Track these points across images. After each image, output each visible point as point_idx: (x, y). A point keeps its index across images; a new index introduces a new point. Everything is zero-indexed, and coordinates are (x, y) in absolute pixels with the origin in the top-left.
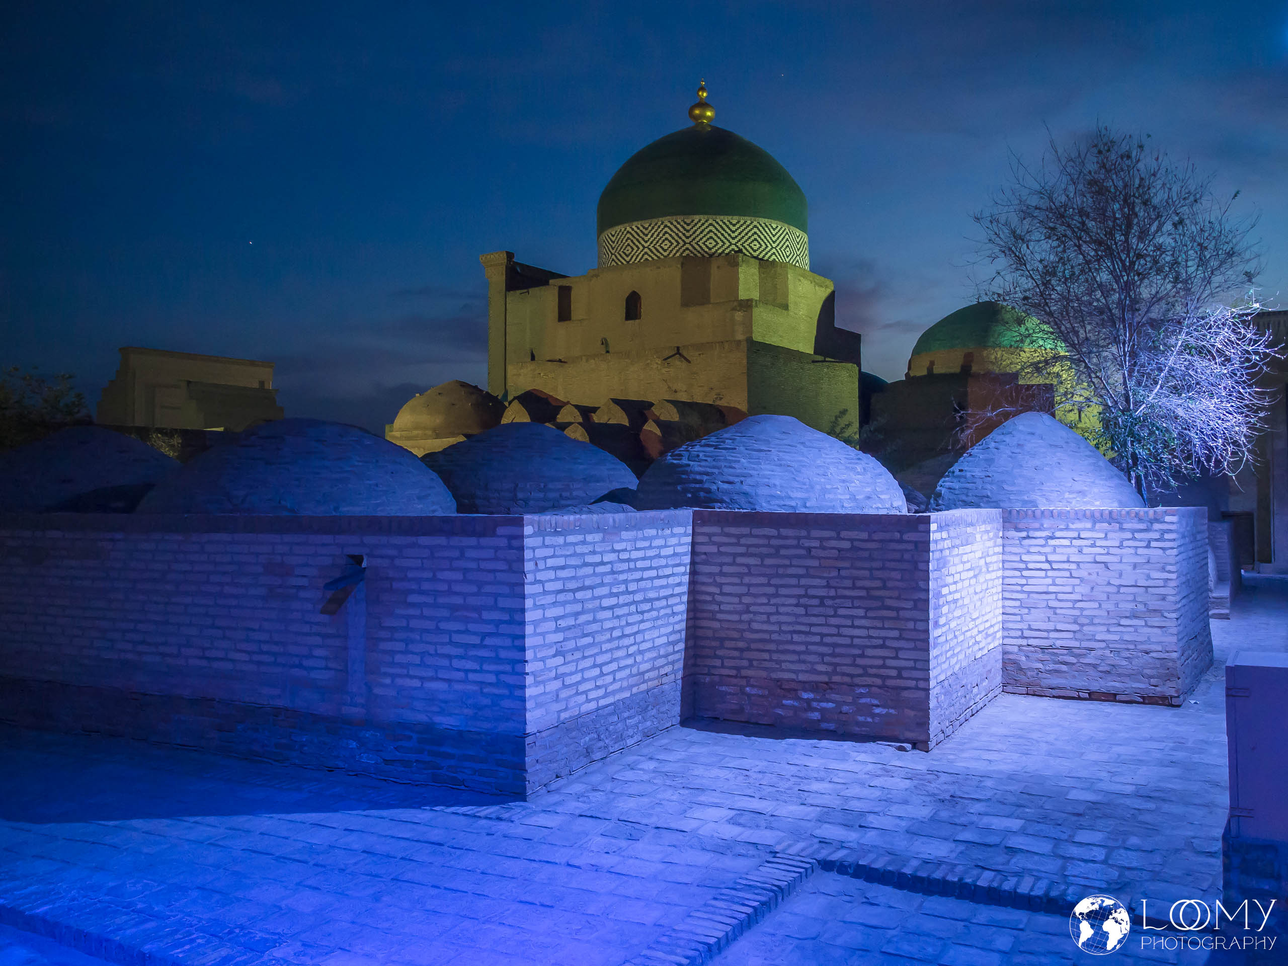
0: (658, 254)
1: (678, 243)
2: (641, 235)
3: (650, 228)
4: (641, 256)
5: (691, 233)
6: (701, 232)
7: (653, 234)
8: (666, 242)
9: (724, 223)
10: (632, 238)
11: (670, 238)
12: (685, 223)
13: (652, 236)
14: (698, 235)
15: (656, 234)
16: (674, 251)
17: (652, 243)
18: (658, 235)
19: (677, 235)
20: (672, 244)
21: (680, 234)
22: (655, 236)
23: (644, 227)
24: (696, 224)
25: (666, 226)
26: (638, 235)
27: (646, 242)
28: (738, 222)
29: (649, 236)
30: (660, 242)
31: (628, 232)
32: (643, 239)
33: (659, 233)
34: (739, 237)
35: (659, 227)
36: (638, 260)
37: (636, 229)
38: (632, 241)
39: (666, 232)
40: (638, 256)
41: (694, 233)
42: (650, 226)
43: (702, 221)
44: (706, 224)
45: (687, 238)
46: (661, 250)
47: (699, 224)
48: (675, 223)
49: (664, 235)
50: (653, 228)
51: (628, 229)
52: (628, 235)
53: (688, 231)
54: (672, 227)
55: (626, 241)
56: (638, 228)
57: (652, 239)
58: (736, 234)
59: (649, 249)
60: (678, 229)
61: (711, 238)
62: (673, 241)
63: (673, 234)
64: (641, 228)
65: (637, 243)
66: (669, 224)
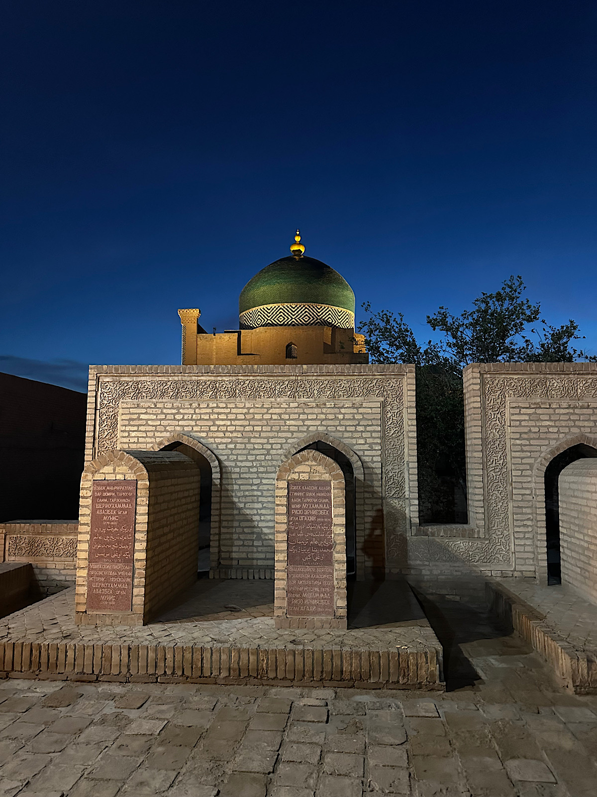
0: (302, 323)
2: (290, 311)
3: (296, 308)
4: (290, 323)
5: (320, 313)
6: (325, 314)
7: (298, 311)
8: (307, 317)
10: (284, 312)
12: (317, 308)
14: (324, 315)
15: (300, 311)
19: (313, 314)
21: (315, 314)
22: (299, 313)
23: (292, 307)
24: (323, 309)
25: (306, 308)
26: (288, 311)
27: (294, 315)
28: (341, 311)
29: (295, 312)
32: (291, 314)
33: (302, 311)
34: (342, 319)
35: (302, 308)
37: (286, 307)
38: (284, 314)
39: (306, 312)
40: (288, 322)
41: (322, 314)
42: (296, 306)
43: (326, 308)
44: (328, 310)
45: (318, 316)
46: (303, 321)
47: (324, 310)
48: (312, 307)
50: (298, 308)
51: (281, 307)
52: (281, 310)
53: (319, 313)
54: (310, 309)
55: (280, 313)
56: (288, 307)
57: (297, 314)
58: (341, 317)
59: (296, 320)
60: (314, 311)
61: (330, 318)
62: (311, 317)
63: (311, 313)
64: (290, 307)
65: (287, 316)
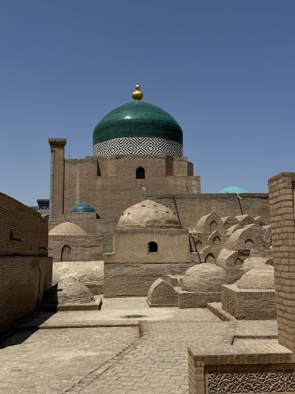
0: (147, 152)
1: (156, 149)
2: (138, 142)
3: (143, 140)
4: (138, 152)
7: (144, 143)
8: (151, 147)
9: (172, 143)
10: (133, 143)
11: (152, 146)
13: (144, 144)
15: (146, 143)
16: (155, 152)
17: (143, 147)
18: (147, 144)
20: (153, 149)
21: (157, 145)
22: (145, 144)
23: (140, 140)
24: (163, 142)
25: (150, 141)
26: (136, 142)
27: (141, 146)
29: (142, 144)
30: (148, 147)
31: (130, 140)
32: (139, 145)
33: (147, 143)
34: (176, 150)
35: (147, 141)
36: (136, 153)
37: (135, 140)
38: (133, 145)
40: (136, 152)
42: (143, 139)
43: (165, 141)
44: (166, 143)
45: (160, 147)
46: (148, 150)
49: (150, 144)
50: (144, 140)
52: (131, 142)
53: (160, 144)
55: (130, 144)
56: (136, 140)
57: (144, 145)
58: (175, 148)
59: (143, 149)
60: (156, 143)
61: (168, 148)
62: (154, 148)
63: (154, 145)
64: (138, 140)
66: (152, 140)
